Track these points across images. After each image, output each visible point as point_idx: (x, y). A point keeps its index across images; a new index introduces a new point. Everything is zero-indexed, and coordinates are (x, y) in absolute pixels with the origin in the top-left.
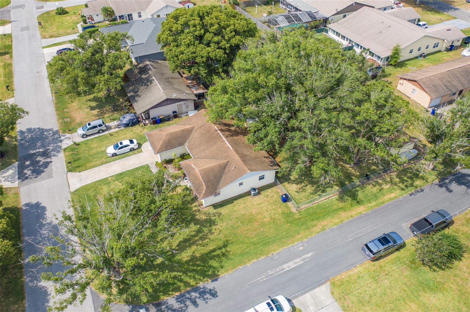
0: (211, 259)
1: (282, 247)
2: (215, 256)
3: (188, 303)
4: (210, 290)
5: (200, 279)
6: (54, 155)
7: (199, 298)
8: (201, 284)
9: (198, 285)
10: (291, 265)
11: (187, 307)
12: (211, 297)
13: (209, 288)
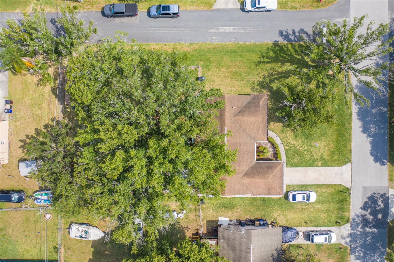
0: (272, 57)
1: (225, 45)
2: (269, 59)
3: (297, 34)
4: (282, 36)
5: (285, 46)
6: (358, 216)
7: (290, 35)
8: (285, 42)
9: (287, 43)
10: (227, 29)
11: (299, 32)
12: (283, 32)
13: (282, 38)
